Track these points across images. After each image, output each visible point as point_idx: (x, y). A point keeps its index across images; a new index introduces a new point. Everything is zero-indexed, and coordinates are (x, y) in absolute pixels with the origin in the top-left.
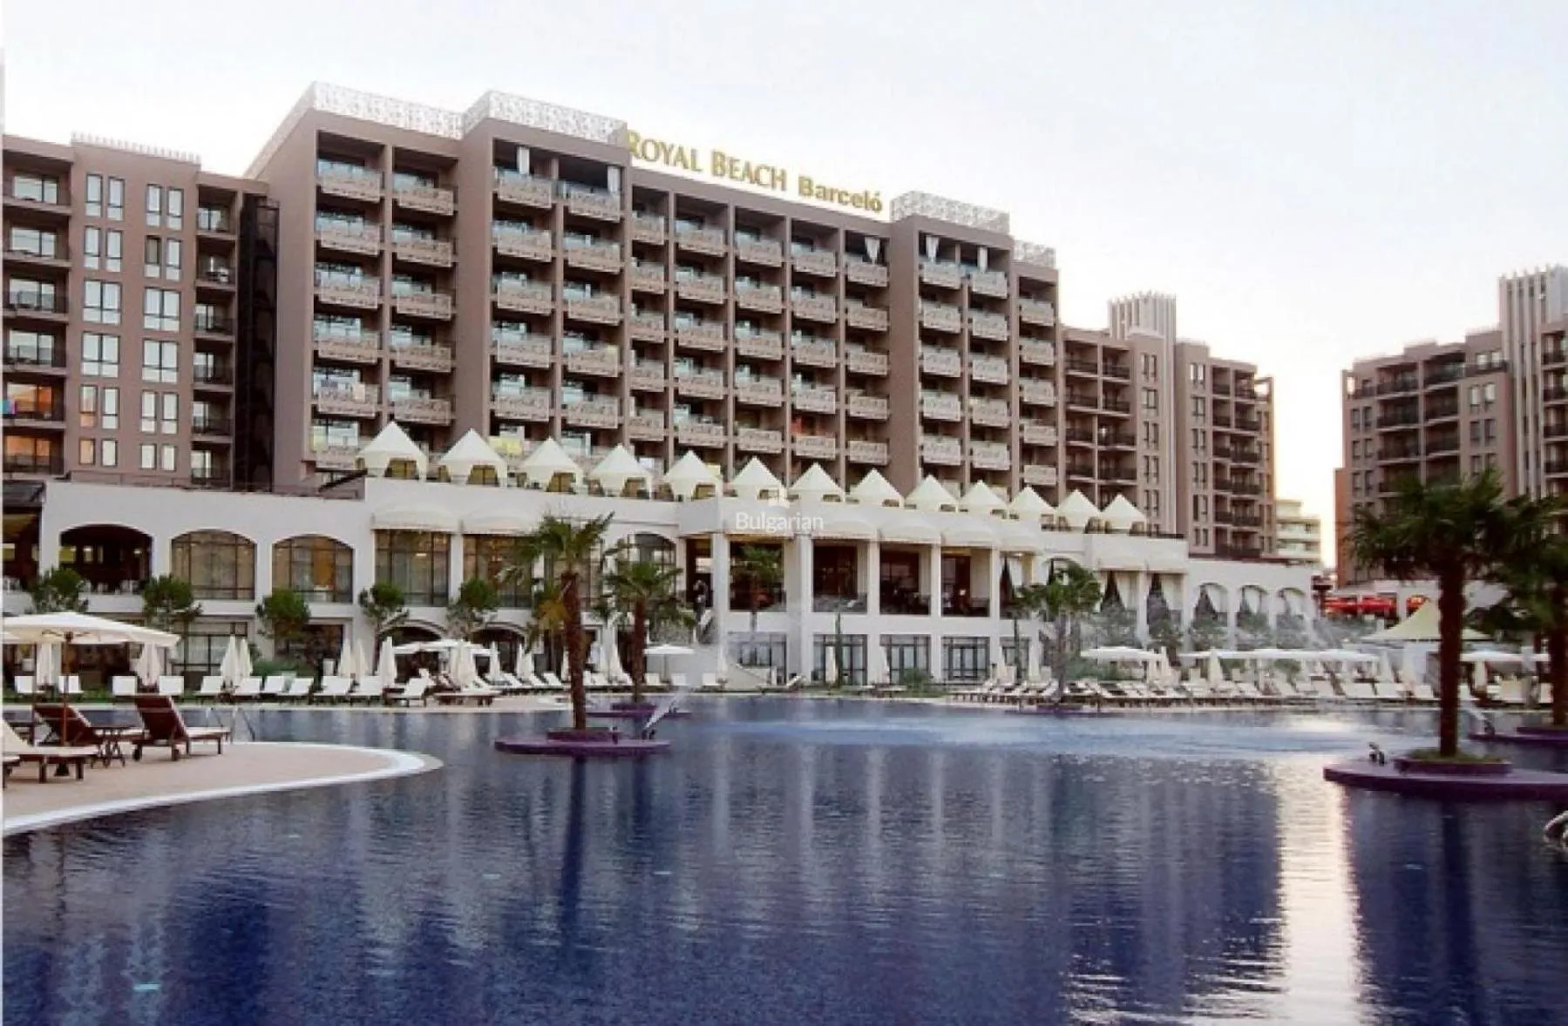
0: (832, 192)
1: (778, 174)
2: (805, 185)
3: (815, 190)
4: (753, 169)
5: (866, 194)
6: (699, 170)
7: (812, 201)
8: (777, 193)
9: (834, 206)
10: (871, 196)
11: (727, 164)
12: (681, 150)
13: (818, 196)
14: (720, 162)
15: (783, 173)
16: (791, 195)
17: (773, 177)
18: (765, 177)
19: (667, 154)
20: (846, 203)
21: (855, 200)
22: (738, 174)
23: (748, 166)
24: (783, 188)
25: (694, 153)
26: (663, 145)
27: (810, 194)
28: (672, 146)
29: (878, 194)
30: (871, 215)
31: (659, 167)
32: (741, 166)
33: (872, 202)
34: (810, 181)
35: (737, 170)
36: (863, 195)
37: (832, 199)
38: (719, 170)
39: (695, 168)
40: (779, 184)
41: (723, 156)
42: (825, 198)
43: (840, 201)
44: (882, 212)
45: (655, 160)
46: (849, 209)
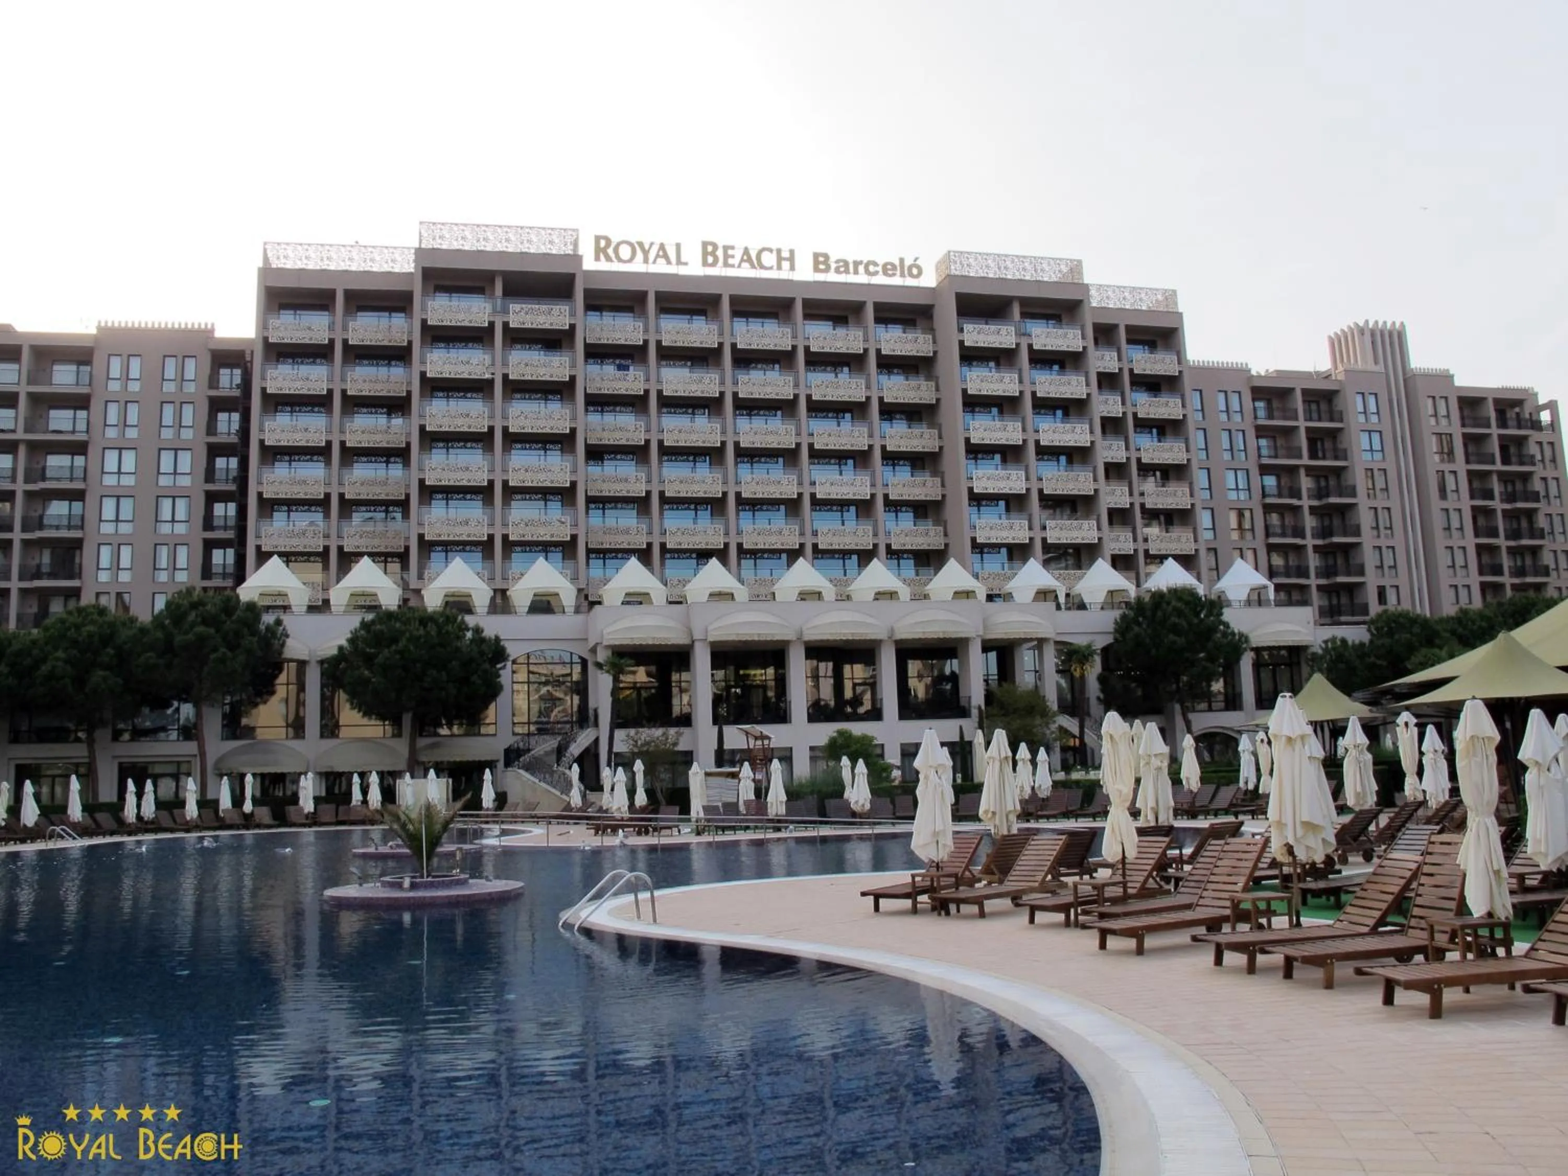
0: (857, 264)
1: (785, 254)
2: (820, 261)
3: (833, 266)
4: (753, 255)
5: (902, 261)
6: (686, 264)
7: (832, 277)
8: (784, 274)
9: (862, 278)
10: (908, 263)
11: (720, 253)
12: (662, 247)
13: (837, 271)
14: (709, 251)
15: (792, 252)
16: (804, 273)
17: (780, 259)
18: (769, 259)
19: (646, 253)
20: (876, 273)
21: (888, 268)
22: (735, 261)
23: (746, 251)
24: (792, 268)
25: (678, 246)
26: (641, 244)
27: (827, 270)
28: (652, 244)
29: (916, 259)
30: (910, 282)
31: (638, 266)
32: (738, 254)
33: (910, 268)
34: (826, 257)
35: (733, 257)
36: (897, 263)
37: (856, 272)
38: (710, 259)
39: (679, 262)
40: (786, 265)
41: (715, 246)
42: (847, 272)
43: (867, 272)
44: (922, 278)
45: (630, 260)
46: (880, 280)
